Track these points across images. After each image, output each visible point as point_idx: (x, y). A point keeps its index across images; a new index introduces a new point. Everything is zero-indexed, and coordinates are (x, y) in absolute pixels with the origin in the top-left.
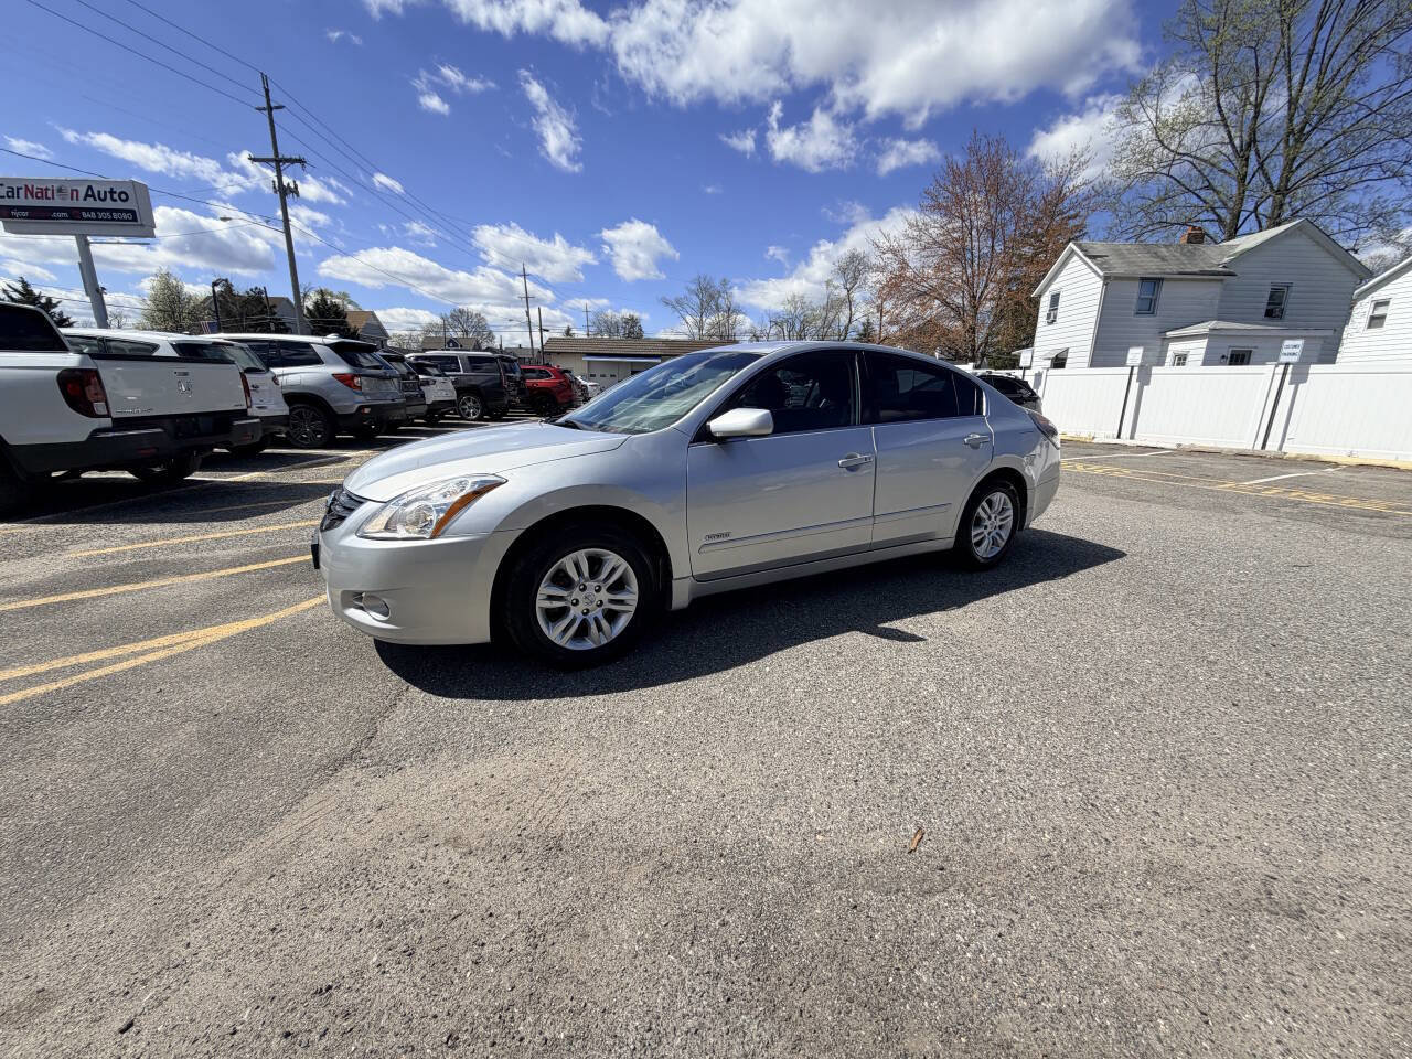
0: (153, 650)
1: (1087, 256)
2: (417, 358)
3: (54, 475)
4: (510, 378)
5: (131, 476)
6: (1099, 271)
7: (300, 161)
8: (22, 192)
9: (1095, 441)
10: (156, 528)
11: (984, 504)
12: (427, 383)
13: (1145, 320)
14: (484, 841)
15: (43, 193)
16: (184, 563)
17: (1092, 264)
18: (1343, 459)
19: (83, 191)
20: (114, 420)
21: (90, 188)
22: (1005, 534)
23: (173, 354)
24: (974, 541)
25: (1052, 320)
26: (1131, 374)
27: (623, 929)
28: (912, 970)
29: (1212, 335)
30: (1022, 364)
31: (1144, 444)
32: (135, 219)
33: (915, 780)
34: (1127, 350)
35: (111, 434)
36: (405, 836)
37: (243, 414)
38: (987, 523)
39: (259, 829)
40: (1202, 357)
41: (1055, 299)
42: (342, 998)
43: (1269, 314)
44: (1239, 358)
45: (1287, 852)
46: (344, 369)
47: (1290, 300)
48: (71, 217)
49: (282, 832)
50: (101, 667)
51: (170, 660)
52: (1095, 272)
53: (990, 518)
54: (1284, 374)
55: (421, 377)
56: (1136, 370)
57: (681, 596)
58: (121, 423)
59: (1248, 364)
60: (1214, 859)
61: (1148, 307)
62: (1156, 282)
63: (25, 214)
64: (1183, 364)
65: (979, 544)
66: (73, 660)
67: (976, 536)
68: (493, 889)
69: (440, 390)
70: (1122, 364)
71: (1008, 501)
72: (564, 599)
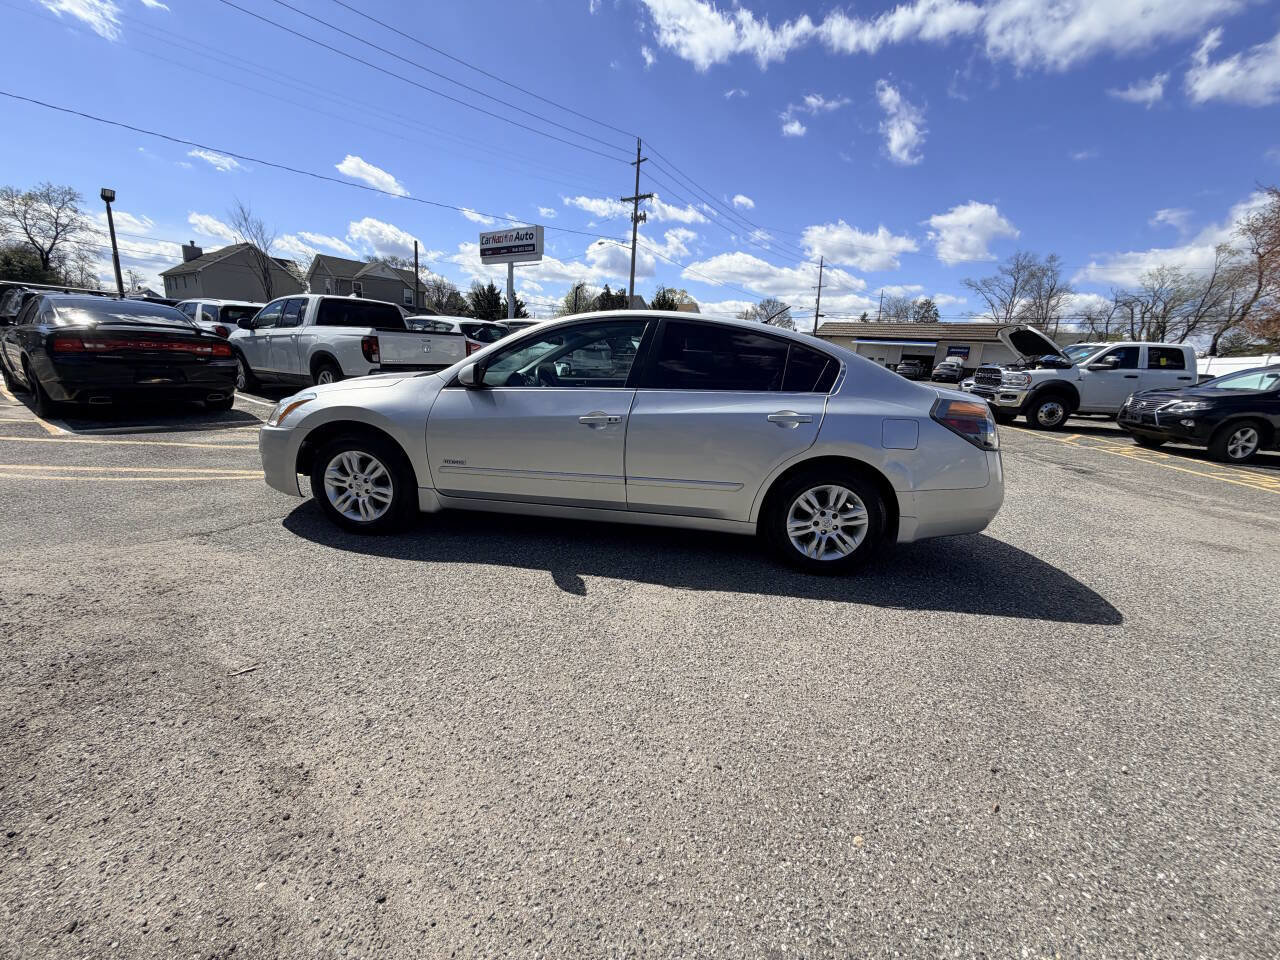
8: (491, 240)
11: (808, 494)
15: (499, 239)
19: (514, 235)
20: (382, 365)
21: (518, 233)
24: (792, 534)
32: (535, 250)
38: (817, 518)
48: (508, 252)
53: (823, 514)
57: (429, 502)
63: (490, 252)
65: (803, 540)
67: (795, 529)
71: (859, 500)
72: (344, 482)
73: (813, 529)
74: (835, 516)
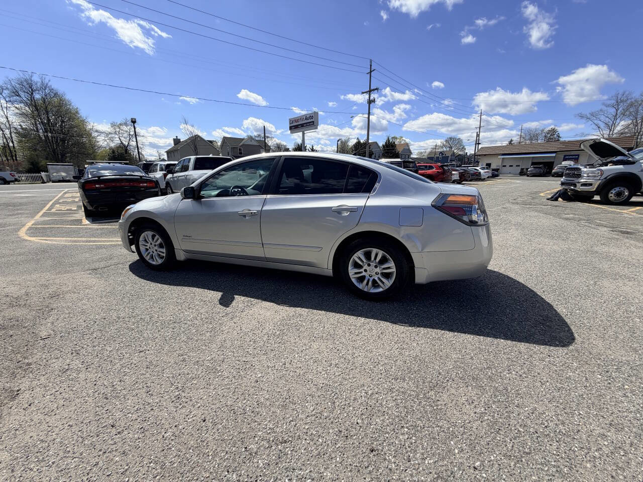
7: (377, 89)
8: (294, 122)
11: (359, 253)
15: (298, 121)
19: (305, 118)
21: (306, 116)
22: (388, 283)
24: (353, 276)
32: (314, 124)
48: (302, 126)
53: (368, 265)
57: (181, 256)
63: (294, 128)
65: (358, 280)
67: (354, 273)
71: (388, 256)
72: (147, 246)
73: (364, 274)
74: (376, 267)
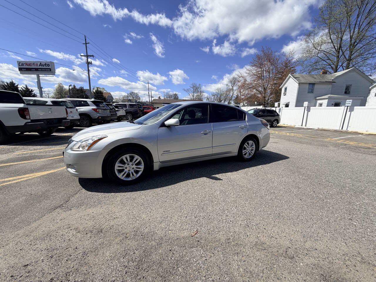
0: (24, 178)
1: (294, 78)
2: (116, 104)
3: (16, 133)
4: (140, 110)
5: (37, 134)
6: (297, 82)
7: (93, 56)
8: (25, 65)
9: (295, 127)
10: (39, 147)
11: (246, 144)
12: (118, 111)
13: (310, 94)
14: (84, 229)
15: (30, 65)
16: (41, 156)
17: (295, 80)
18: (365, 132)
19: (39, 64)
20: (31, 120)
21: (41, 63)
23: (51, 104)
24: (244, 153)
25: (285, 94)
26: (305, 109)
27: (108, 254)
28: (178, 268)
29: (329, 98)
30: (275, 106)
31: (309, 128)
32: (51, 71)
33: (202, 217)
34: (304, 102)
35: (30, 124)
36: (64, 227)
37: (65, 119)
38: (247, 149)
39: (29, 223)
40: (326, 104)
41: (286, 89)
42: (30, 268)
43: (346, 93)
44: (337, 105)
45: (297, 241)
46: (95, 107)
47: (352, 89)
48: (36, 70)
49: (34, 225)
50: (9, 182)
51: (26, 180)
52: (296, 82)
53: (248, 147)
54: (347, 109)
55: (116, 109)
56: (306, 108)
58: (33, 121)
59: (340, 106)
60: (275, 242)
61: (311, 91)
62: (313, 84)
63: (25, 70)
64: (321, 106)
65: (245, 154)
66: (3, 180)
67: (244, 152)
68: (80, 242)
69: (121, 112)
70: (302, 106)
71: (254, 143)
72: (123, 167)
73: (247, 151)
74: (250, 148)
